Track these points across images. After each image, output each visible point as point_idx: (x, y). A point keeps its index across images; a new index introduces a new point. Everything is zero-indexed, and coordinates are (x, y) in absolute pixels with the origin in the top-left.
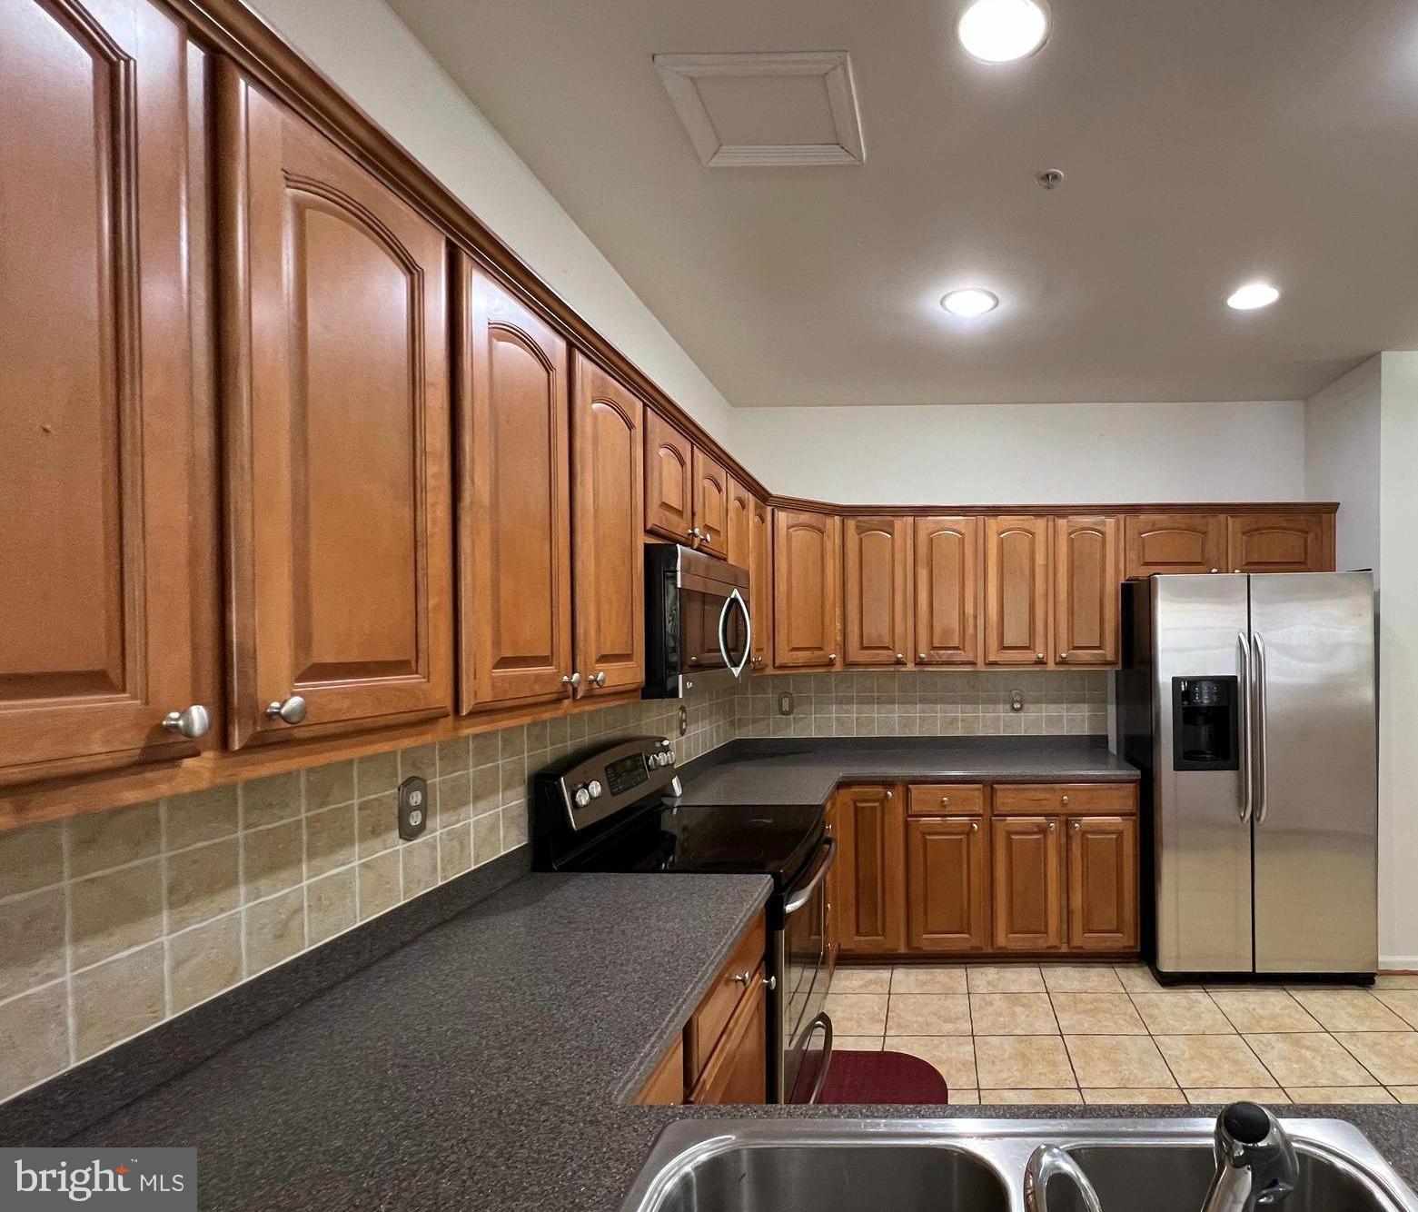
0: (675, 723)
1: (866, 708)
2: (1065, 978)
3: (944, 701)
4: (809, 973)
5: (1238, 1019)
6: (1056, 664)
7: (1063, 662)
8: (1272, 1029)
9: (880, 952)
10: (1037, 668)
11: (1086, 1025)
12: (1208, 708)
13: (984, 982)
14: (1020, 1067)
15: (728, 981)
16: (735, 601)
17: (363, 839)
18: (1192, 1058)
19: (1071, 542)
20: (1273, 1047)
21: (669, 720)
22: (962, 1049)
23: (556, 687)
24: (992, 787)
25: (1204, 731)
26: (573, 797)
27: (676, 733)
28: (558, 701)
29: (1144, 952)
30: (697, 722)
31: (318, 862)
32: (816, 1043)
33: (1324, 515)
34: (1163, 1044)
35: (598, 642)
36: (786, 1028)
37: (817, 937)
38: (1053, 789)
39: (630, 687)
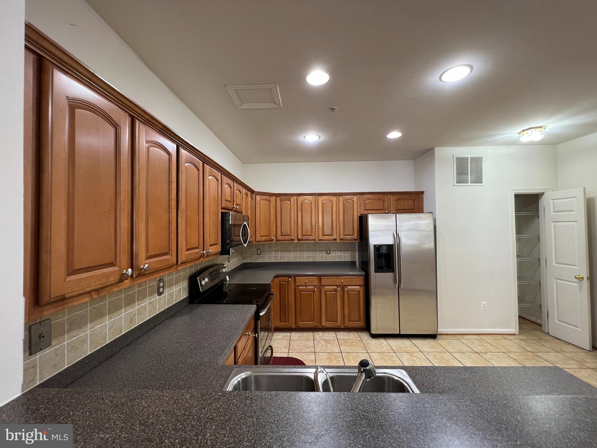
0: (227, 259)
1: (283, 253)
2: (342, 335)
3: (306, 251)
4: (266, 334)
5: (395, 348)
6: (340, 240)
7: (342, 239)
8: (404, 351)
9: (288, 327)
10: (334, 241)
11: (349, 350)
12: (385, 254)
13: (319, 337)
14: (329, 362)
15: (245, 335)
16: (245, 225)
17: (149, 296)
18: (380, 359)
19: (344, 203)
20: (404, 356)
21: (225, 258)
22: (312, 356)
23: (200, 255)
24: (321, 278)
25: (383, 260)
26: (201, 282)
27: (227, 262)
28: (200, 258)
29: (366, 328)
30: (233, 258)
31: (139, 302)
32: (268, 354)
33: (420, 195)
34: (371, 355)
35: (210, 241)
36: (260, 350)
37: (268, 323)
38: (339, 278)
39: (217, 252)
